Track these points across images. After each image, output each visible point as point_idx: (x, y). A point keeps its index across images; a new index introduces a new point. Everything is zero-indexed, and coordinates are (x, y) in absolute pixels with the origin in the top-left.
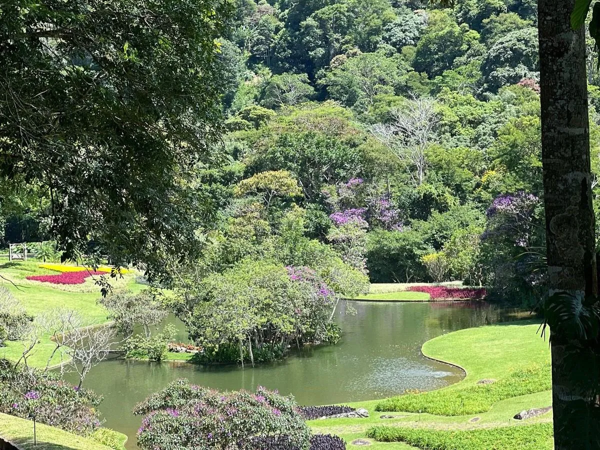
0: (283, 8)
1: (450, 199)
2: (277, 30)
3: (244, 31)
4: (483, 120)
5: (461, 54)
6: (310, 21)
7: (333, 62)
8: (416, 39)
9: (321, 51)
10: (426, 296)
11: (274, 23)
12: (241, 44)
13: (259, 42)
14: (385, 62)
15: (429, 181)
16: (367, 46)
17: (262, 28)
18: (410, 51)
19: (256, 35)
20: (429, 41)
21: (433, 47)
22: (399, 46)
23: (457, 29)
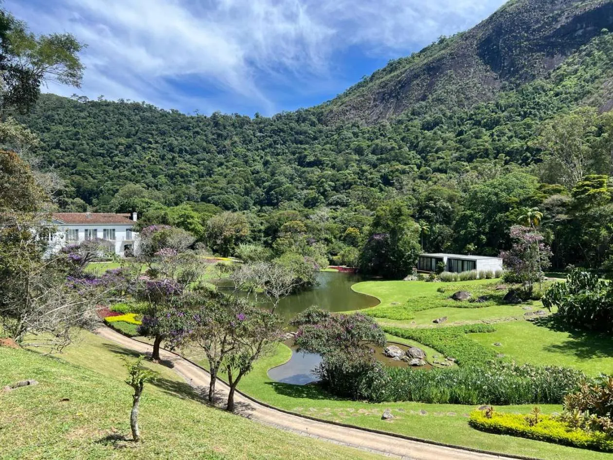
0: (264, 189)
1: (333, 240)
2: (262, 195)
3: (252, 195)
4: (337, 217)
5: (318, 202)
6: (272, 192)
7: (279, 204)
8: (304, 198)
9: (276, 201)
10: (337, 270)
11: (261, 193)
12: (252, 198)
13: (257, 198)
14: (296, 204)
15: (327, 234)
16: (290, 199)
17: (258, 194)
18: (303, 201)
19: (256, 196)
20: (309, 198)
21: (310, 200)
22: (299, 200)
23: (317, 195)
